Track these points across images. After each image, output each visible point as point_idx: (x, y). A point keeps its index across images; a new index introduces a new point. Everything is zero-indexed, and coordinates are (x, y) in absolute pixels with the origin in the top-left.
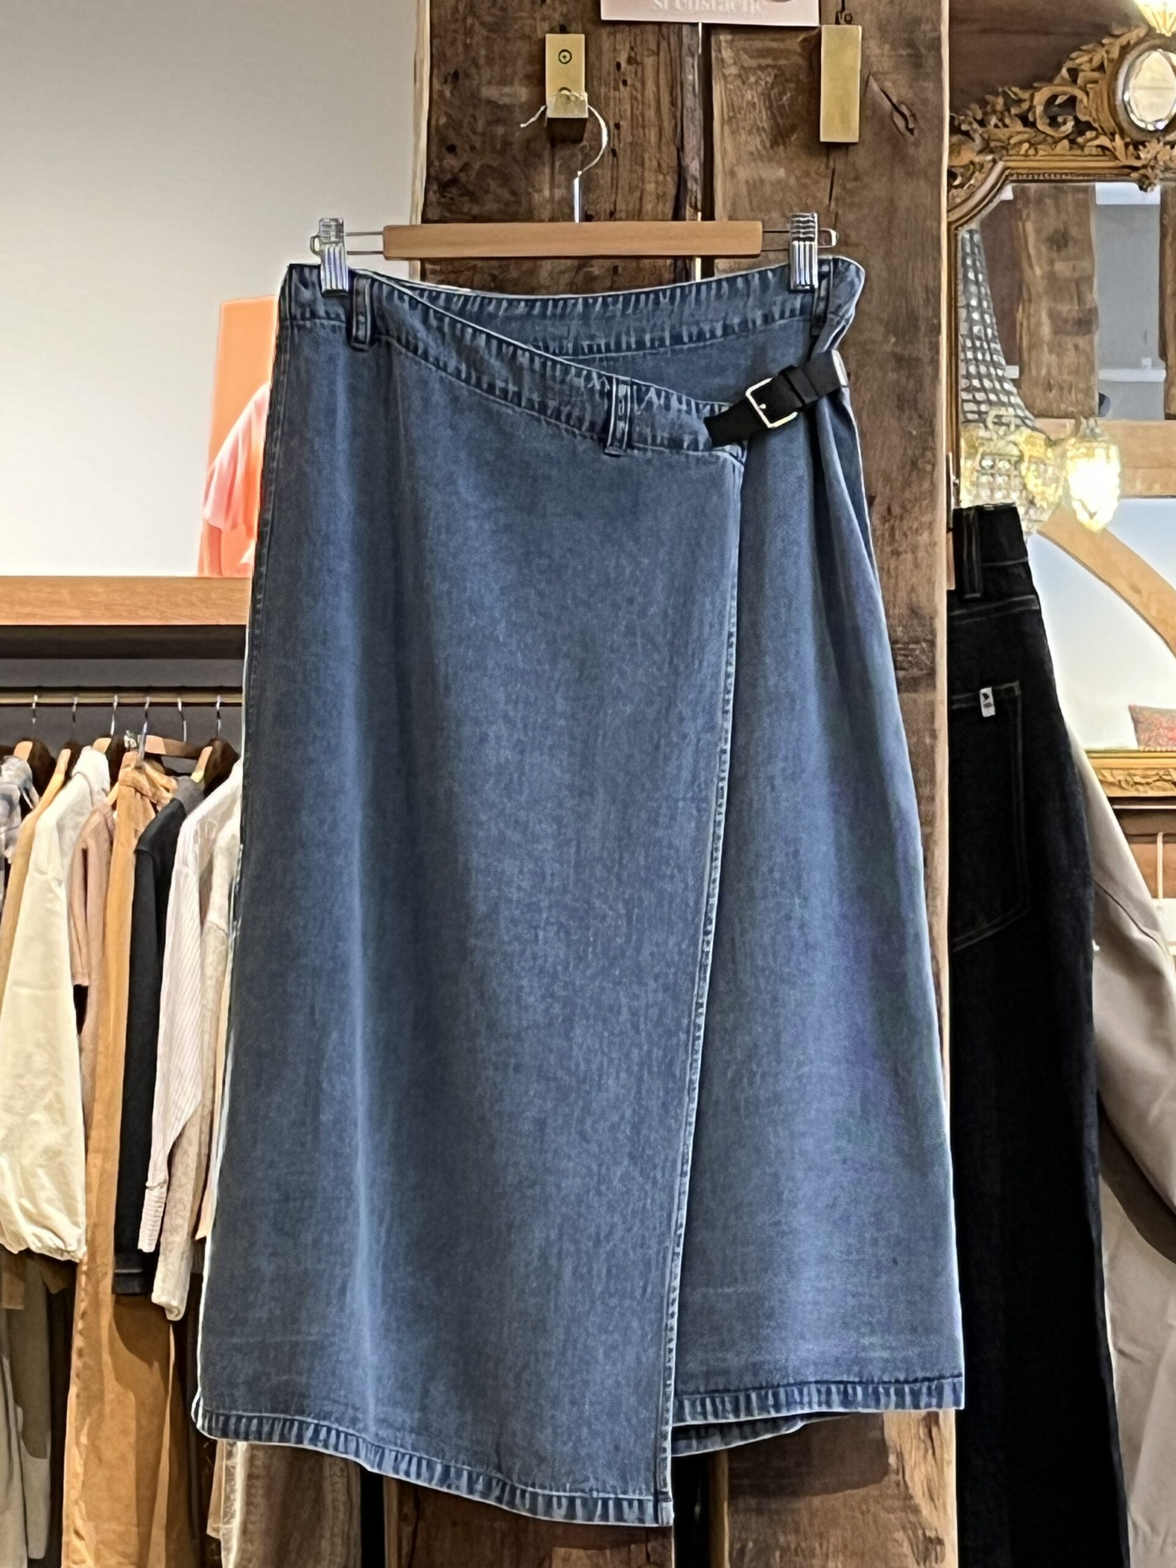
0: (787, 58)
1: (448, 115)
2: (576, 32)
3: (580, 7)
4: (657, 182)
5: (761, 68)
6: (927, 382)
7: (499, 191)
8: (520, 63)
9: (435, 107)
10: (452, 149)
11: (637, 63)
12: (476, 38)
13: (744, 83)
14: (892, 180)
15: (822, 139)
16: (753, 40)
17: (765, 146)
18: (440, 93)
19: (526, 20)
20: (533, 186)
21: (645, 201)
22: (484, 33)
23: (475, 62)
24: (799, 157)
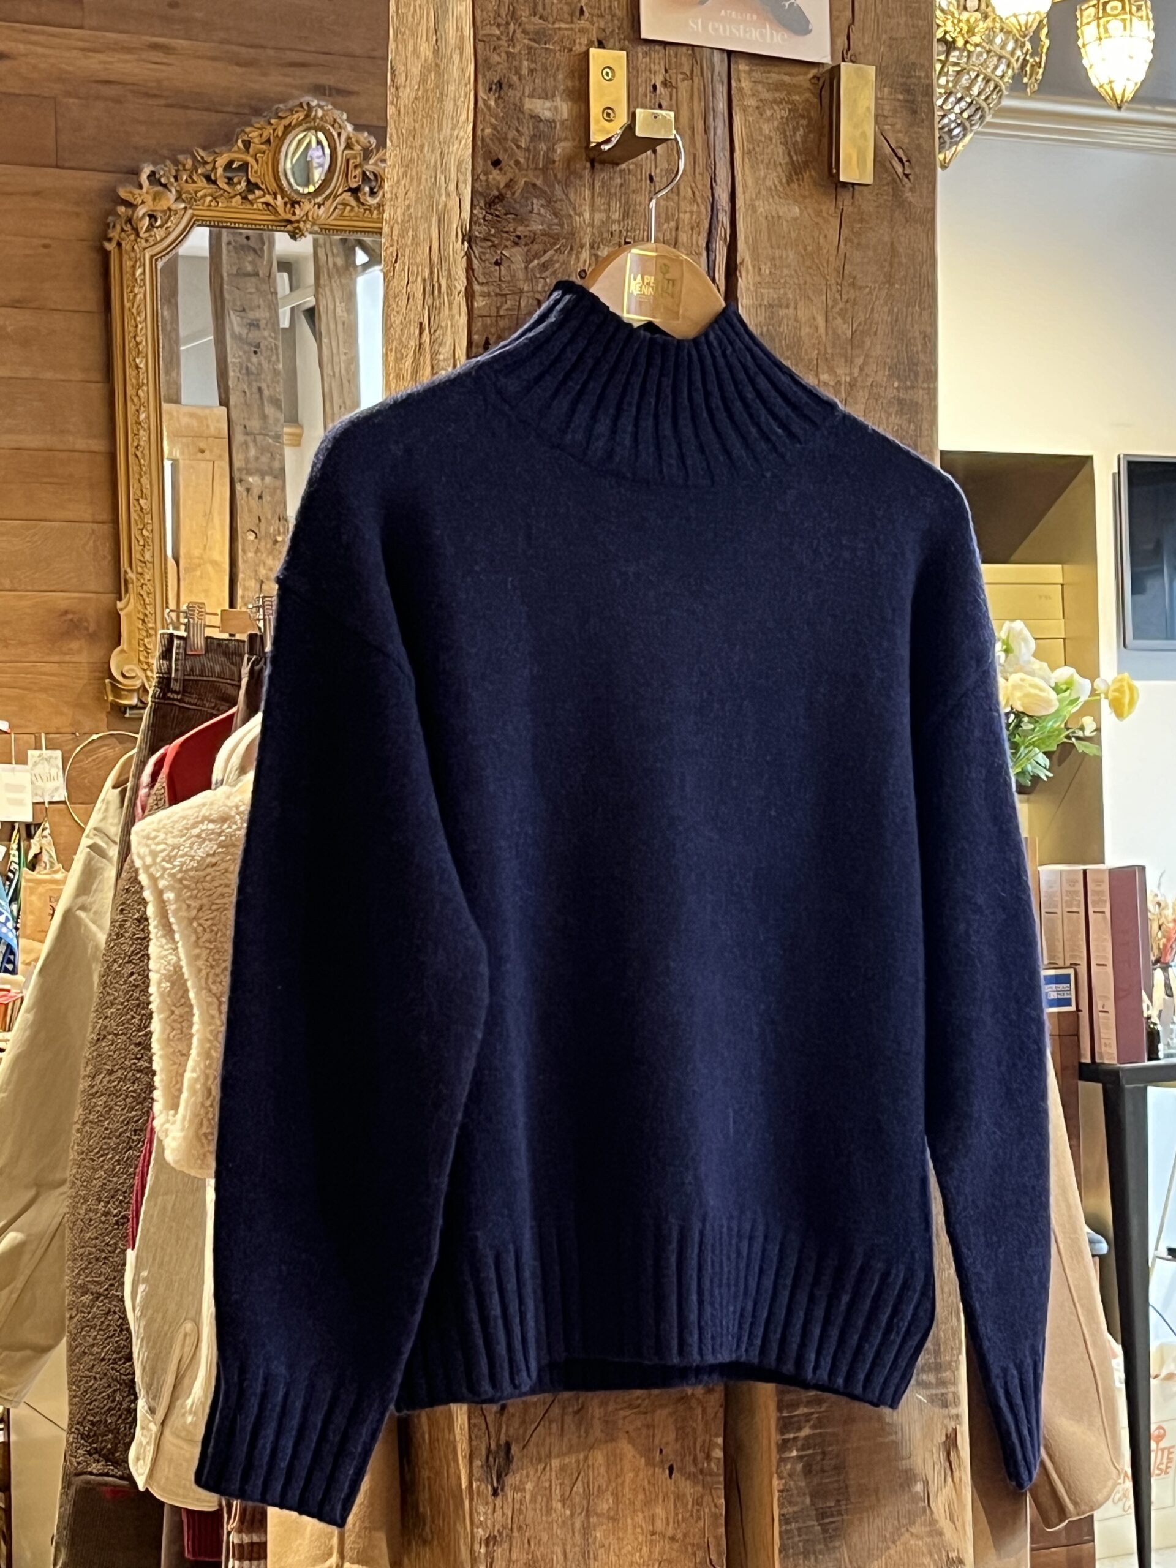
0: (799, 94)
1: (495, 128)
2: (616, 48)
3: (616, 22)
4: (692, 213)
5: (775, 101)
7: (542, 211)
8: (560, 76)
9: (479, 115)
10: (496, 163)
11: (671, 86)
12: (518, 48)
13: (761, 115)
14: (892, 224)
15: (842, 179)
16: (769, 72)
17: (781, 182)
18: (484, 100)
19: (566, 32)
20: (574, 209)
21: (680, 233)
22: (526, 41)
23: (518, 72)
24: (812, 195)
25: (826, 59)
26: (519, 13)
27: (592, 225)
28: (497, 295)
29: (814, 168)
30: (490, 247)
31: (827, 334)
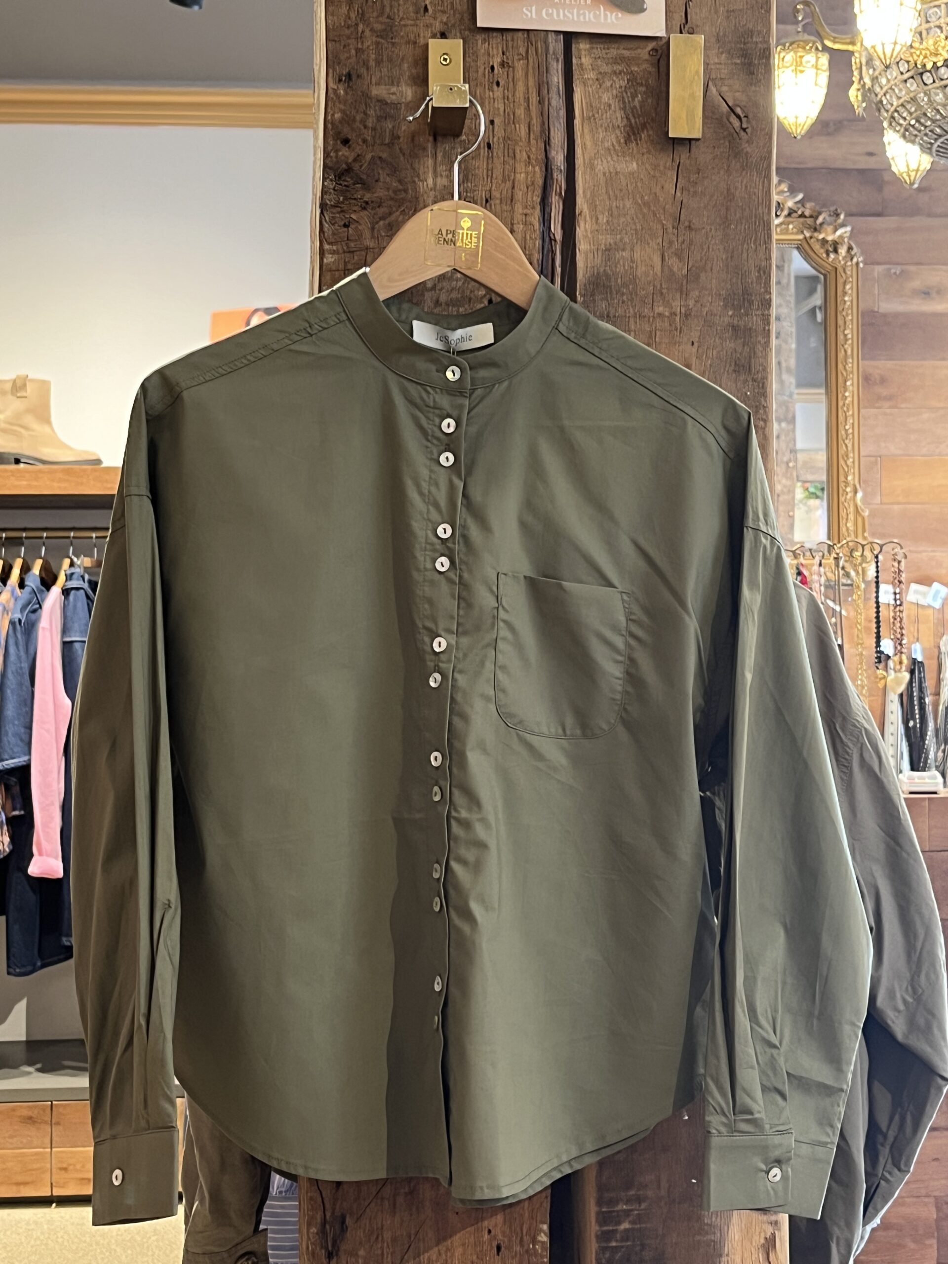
0: (638, 65)
1: (343, 112)
2: (455, 37)
3: (457, 15)
4: (527, 173)
5: (615, 73)
6: (760, 348)
7: (388, 178)
9: (330, 103)
10: (346, 142)
11: (510, 67)
12: (366, 44)
13: (600, 86)
14: (728, 171)
15: (670, 136)
16: (608, 49)
17: (619, 142)
18: (335, 91)
19: (411, 28)
20: (418, 176)
21: (516, 190)
22: (374, 39)
23: (366, 64)
24: (649, 152)
25: (661, 33)
26: (367, 15)
27: (434, 189)
28: (344, 252)
29: (652, 128)
30: (339, 213)
31: (662, 271)
